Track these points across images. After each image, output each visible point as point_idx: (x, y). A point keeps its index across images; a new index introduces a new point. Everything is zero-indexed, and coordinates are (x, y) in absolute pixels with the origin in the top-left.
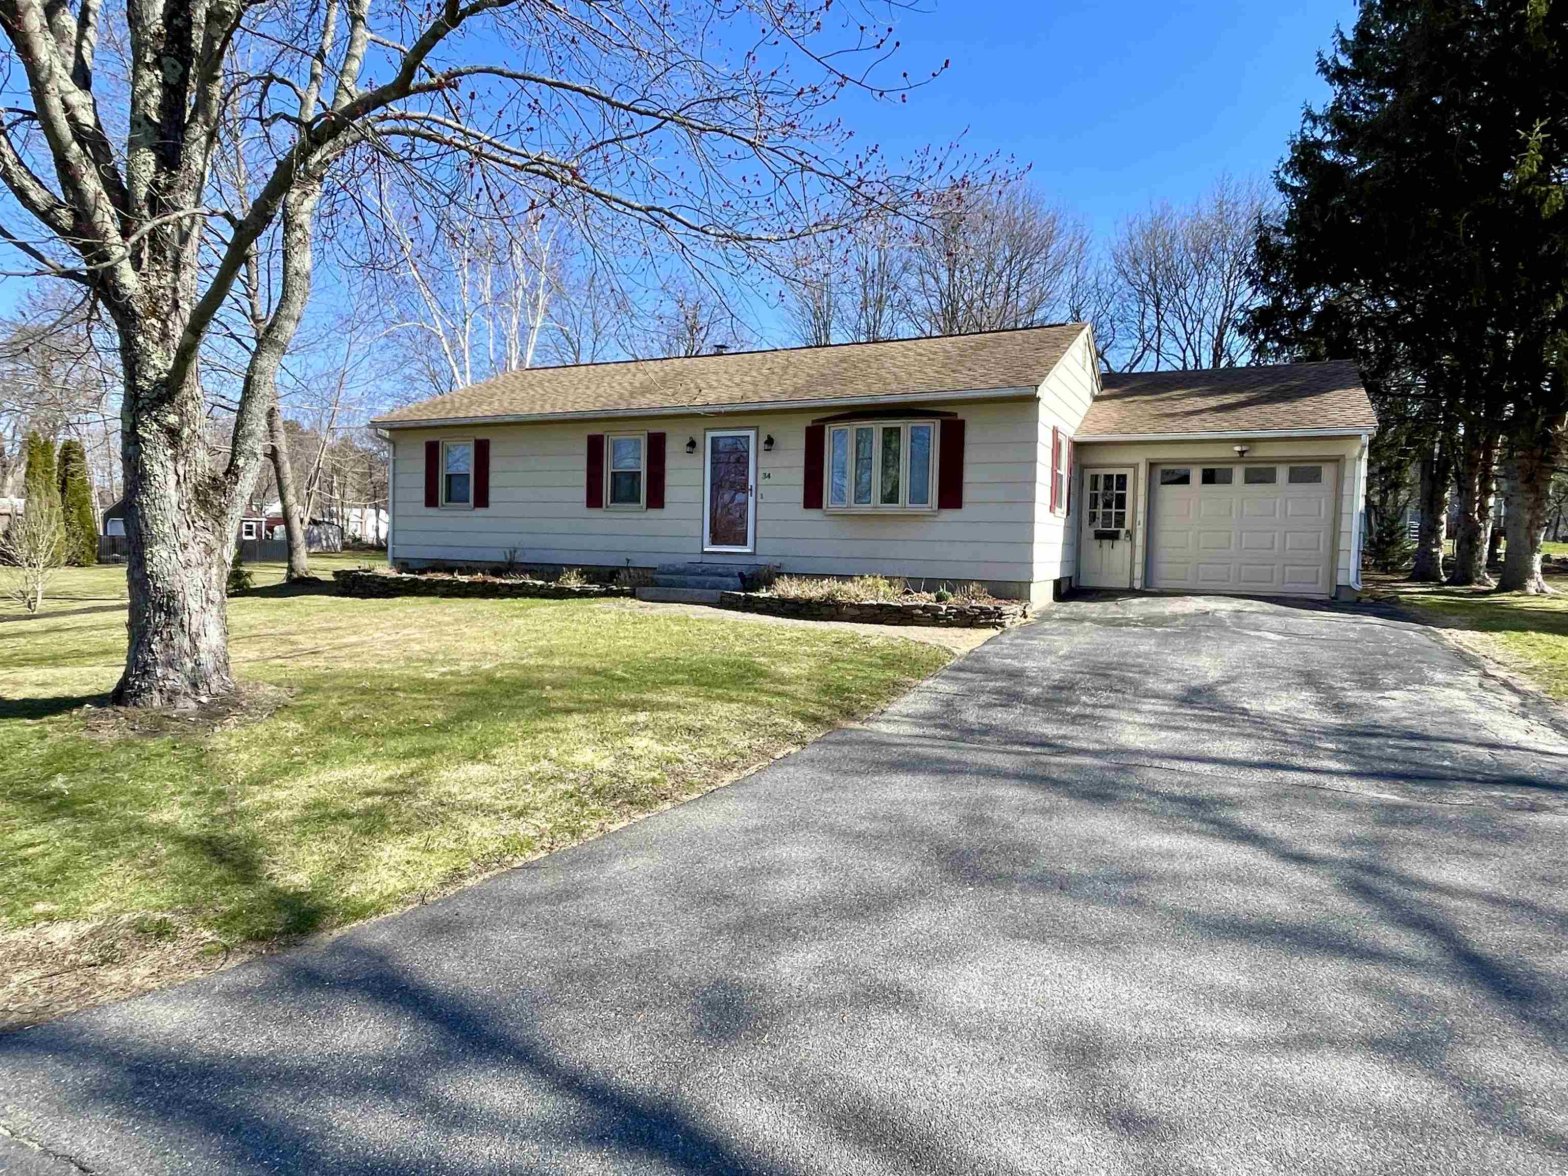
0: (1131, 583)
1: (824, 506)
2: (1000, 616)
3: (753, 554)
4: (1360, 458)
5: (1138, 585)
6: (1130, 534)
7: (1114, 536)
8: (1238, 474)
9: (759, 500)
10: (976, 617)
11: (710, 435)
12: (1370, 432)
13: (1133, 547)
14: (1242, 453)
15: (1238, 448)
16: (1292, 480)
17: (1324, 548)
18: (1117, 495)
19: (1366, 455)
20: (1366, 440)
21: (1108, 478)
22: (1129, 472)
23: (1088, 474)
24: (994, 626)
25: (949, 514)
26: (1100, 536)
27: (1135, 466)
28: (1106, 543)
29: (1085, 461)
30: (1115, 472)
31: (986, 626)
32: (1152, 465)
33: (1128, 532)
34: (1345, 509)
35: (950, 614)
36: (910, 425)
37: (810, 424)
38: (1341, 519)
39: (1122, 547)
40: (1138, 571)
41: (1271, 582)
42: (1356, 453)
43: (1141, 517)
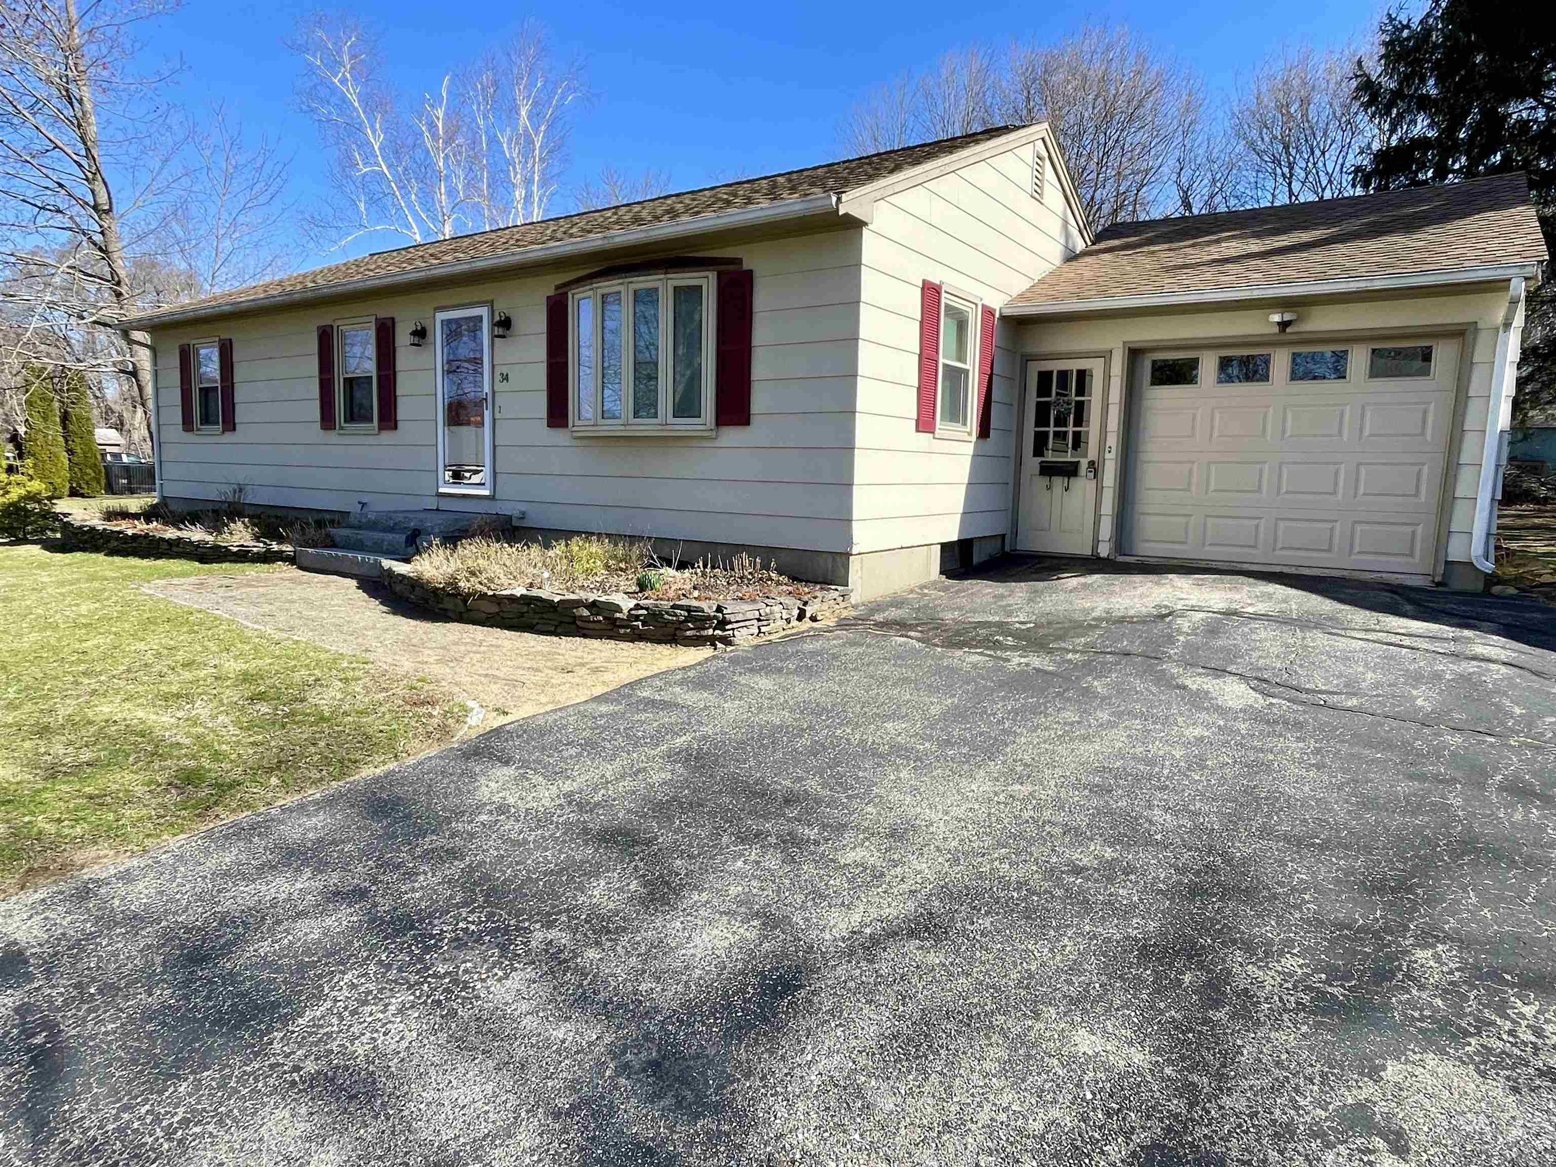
0: (1095, 547)
1: (570, 424)
2: (723, 624)
3: (492, 498)
4: (1507, 325)
5: (1104, 551)
6: (1095, 468)
7: (1070, 471)
8: (1281, 362)
9: (497, 416)
10: (680, 625)
11: (441, 316)
12: (1530, 271)
13: (1099, 490)
14: (1284, 325)
15: (1276, 318)
16: (1375, 373)
17: (1427, 495)
18: (1077, 402)
19: (1519, 320)
20: (1519, 288)
21: (1064, 375)
22: (1096, 367)
23: (1034, 369)
24: (712, 641)
25: (732, 435)
26: (1048, 470)
27: (1106, 355)
28: (1059, 482)
29: (1030, 349)
30: (1074, 365)
31: (698, 641)
32: (1134, 354)
33: (1092, 464)
34: (1470, 423)
35: (637, 618)
36: (671, 284)
37: (551, 293)
38: (1461, 441)
39: (1083, 485)
40: (1106, 529)
41: (1329, 550)
42: (1500, 318)
43: (1113, 441)
